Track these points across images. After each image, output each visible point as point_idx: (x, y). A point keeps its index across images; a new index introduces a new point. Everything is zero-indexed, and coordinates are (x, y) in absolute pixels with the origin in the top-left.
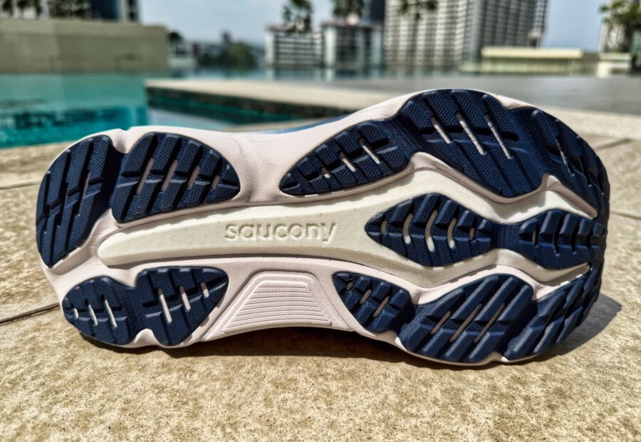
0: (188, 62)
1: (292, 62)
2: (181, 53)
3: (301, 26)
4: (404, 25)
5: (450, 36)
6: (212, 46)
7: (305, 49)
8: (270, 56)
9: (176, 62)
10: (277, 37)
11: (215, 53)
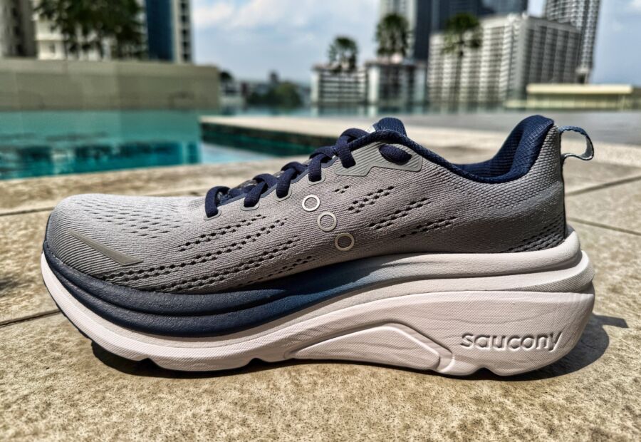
0: (237, 100)
1: (336, 100)
2: (230, 92)
3: (346, 66)
4: (448, 63)
5: (494, 73)
6: (260, 85)
7: (350, 88)
8: (314, 95)
9: (226, 100)
10: (322, 76)
11: (263, 92)
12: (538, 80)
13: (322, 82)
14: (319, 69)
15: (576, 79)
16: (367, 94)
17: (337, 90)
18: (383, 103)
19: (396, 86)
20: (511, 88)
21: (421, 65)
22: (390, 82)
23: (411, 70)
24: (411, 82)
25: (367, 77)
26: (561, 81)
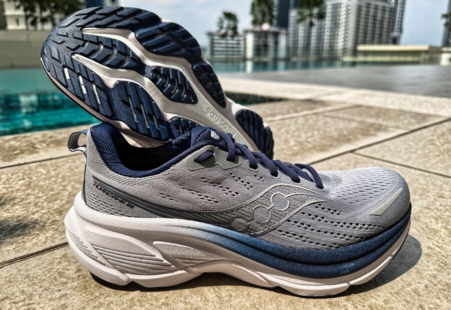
1: (224, 57)
3: (230, 32)
7: (233, 47)
8: (208, 53)
10: (212, 39)
12: (364, 42)
13: (212, 43)
14: (210, 34)
15: (390, 41)
16: (245, 52)
17: (224, 49)
18: (257, 59)
19: (266, 46)
20: (346, 47)
21: (283, 31)
22: (261, 43)
23: (276, 35)
24: (276, 43)
25: (245, 39)
26: (380, 42)
